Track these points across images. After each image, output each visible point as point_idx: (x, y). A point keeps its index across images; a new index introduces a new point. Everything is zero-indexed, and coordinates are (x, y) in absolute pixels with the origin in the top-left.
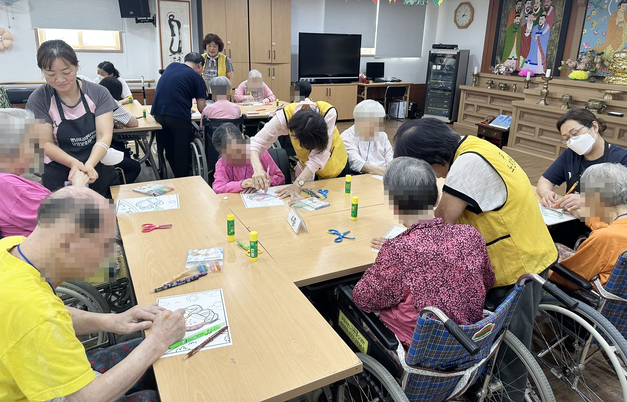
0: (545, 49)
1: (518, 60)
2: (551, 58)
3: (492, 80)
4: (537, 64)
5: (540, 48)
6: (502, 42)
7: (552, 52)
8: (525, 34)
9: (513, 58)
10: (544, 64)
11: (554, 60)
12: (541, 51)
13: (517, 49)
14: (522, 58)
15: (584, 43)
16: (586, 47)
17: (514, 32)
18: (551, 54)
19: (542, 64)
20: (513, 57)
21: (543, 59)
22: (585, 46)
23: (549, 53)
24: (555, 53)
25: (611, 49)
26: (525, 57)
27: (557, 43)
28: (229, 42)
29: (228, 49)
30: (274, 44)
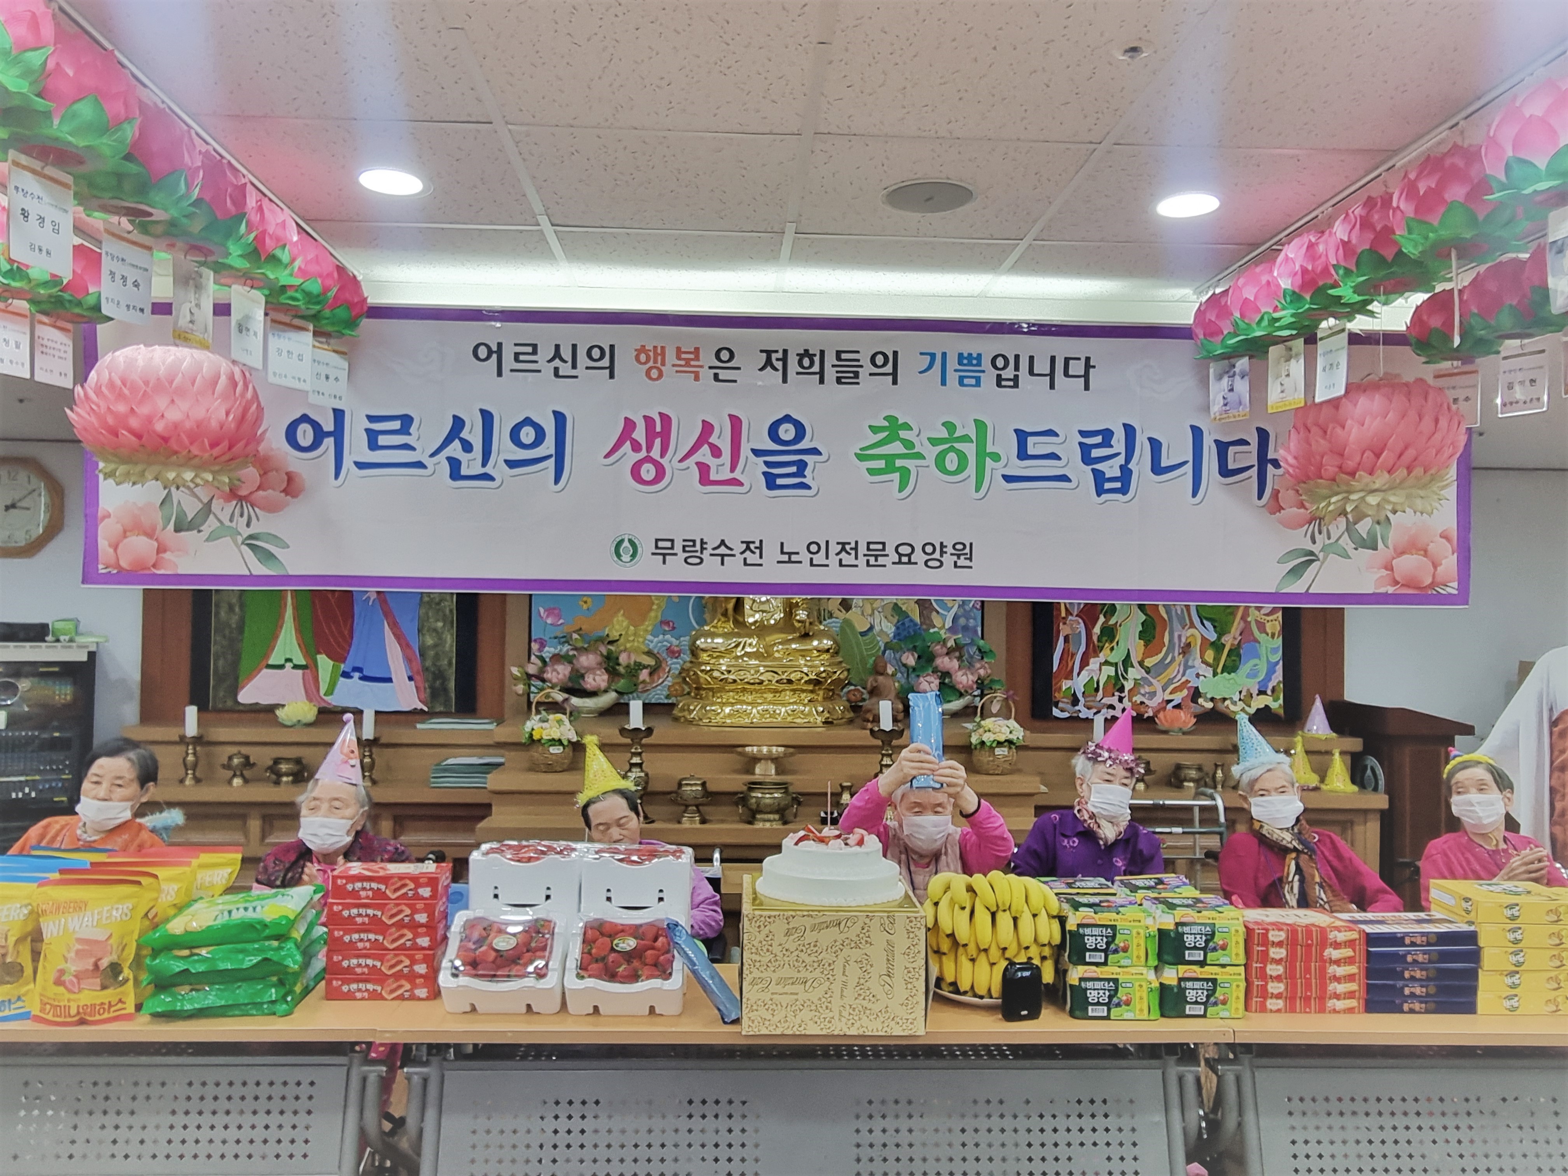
0: (410, 628)
1: (309, 668)
2: (437, 657)
3: (245, 750)
4: (389, 680)
5: (395, 627)
6: (231, 608)
7: (440, 639)
9: (289, 665)
10: (417, 677)
11: (450, 664)
12: (400, 637)
13: (299, 631)
14: (324, 663)
15: (542, 610)
16: (549, 621)
18: (435, 646)
19: (410, 678)
20: (288, 660)
21: (408, 660)
22: (548, 616)
23: (429, 641)
24: (450, 640)
25: (625, 624)
26: (338, 657)
27: (451, 611)
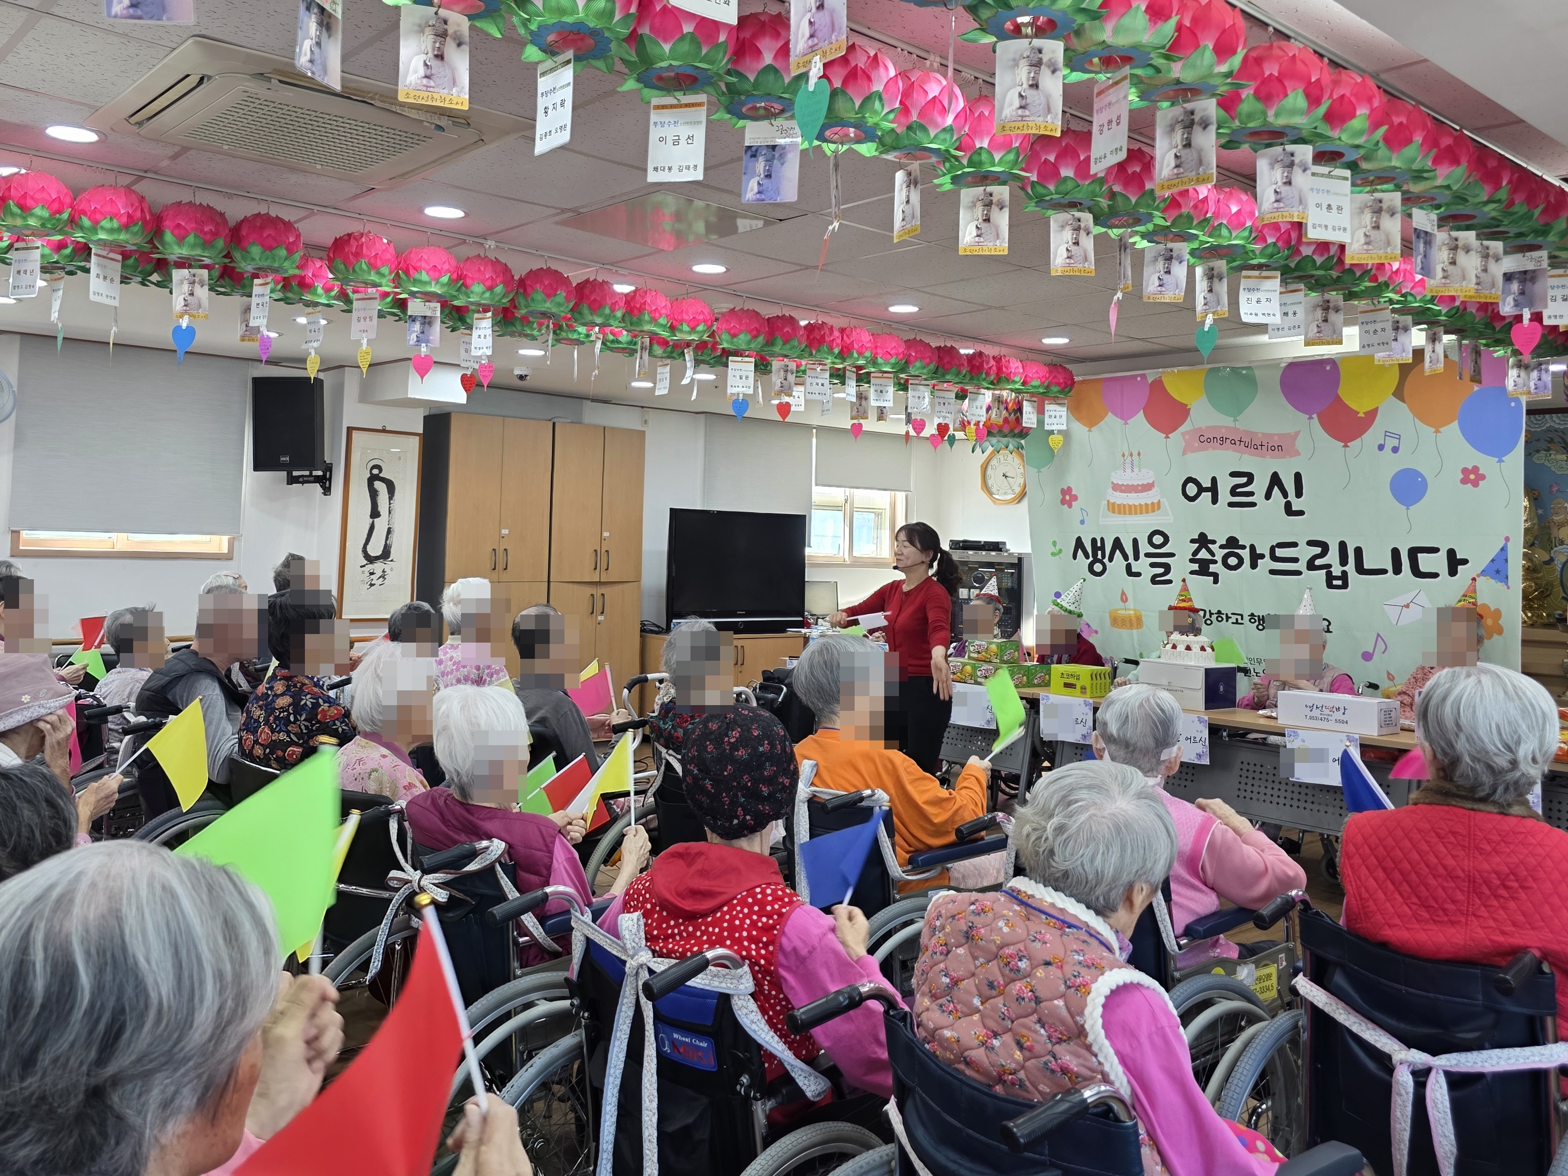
28: (505, 532)
29: (502, 549)
30: (606, 534)
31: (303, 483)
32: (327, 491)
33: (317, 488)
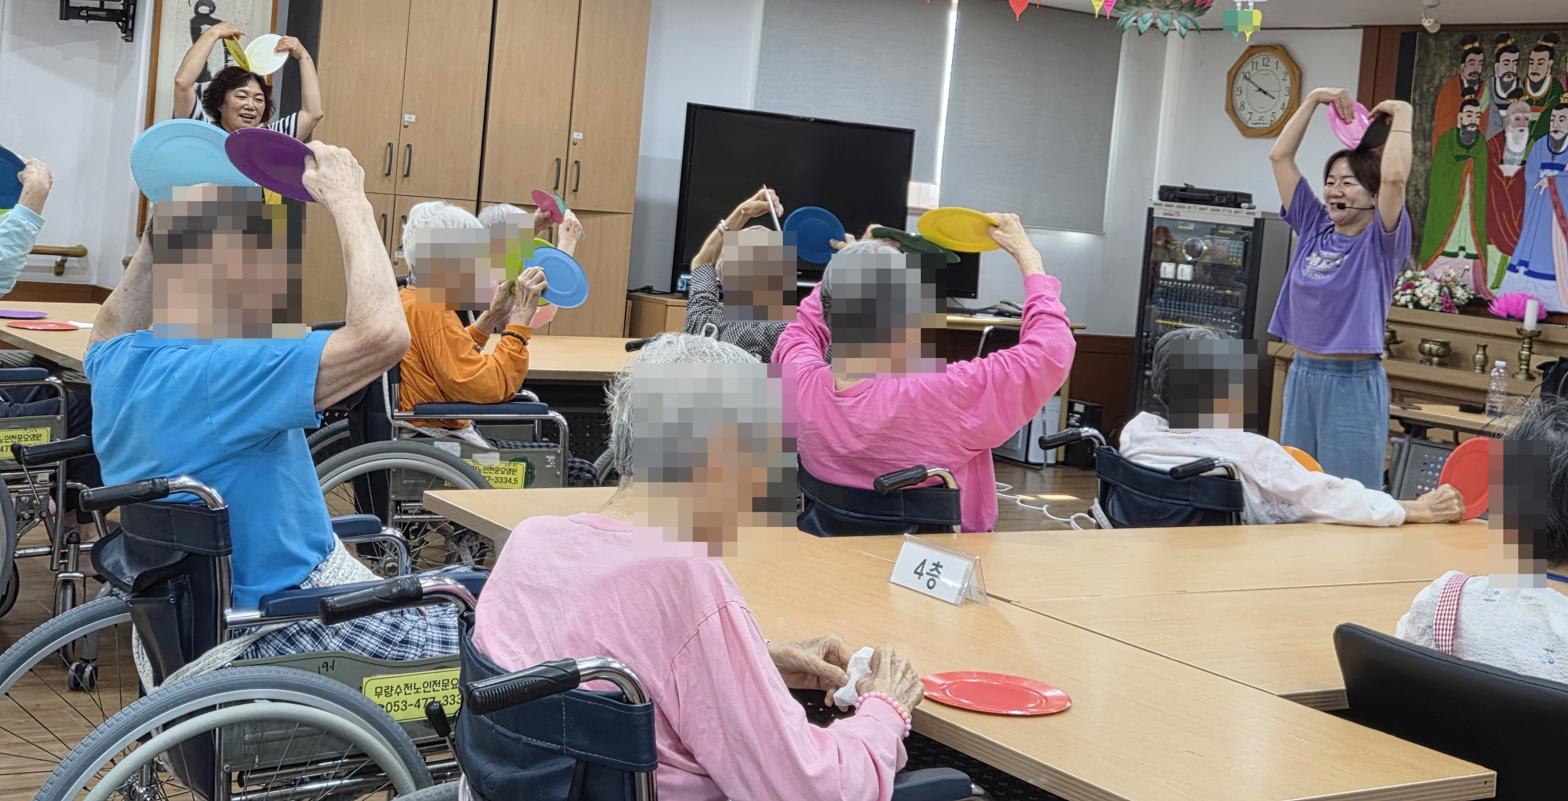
1: (1480, 258)
5: (1562, 217)
8: (1501, 167)
9: (1462, 254)
17: (1458, 158)
28: (409, 118)
29: (403, 145)
30: (577, 136)
31: (88, 18)
32: (129, 33)
33: (113, 29)
